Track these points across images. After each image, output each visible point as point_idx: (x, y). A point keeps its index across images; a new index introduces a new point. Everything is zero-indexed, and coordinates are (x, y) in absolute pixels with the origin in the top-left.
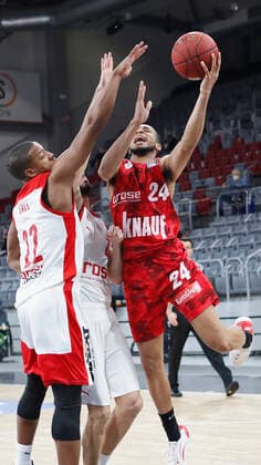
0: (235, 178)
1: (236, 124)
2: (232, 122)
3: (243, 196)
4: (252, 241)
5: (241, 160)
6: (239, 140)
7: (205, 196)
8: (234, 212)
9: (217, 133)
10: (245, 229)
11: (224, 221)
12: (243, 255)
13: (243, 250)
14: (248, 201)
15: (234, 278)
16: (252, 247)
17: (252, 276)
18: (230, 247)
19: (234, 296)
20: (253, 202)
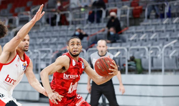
3: (163, 6)
4: (168, 36)
7: (138, 5)
8: (157, 16)
10: (163, 28)
11: (150, 22)
12: (161, 45)
13: (162, 41)
14: (166, 10)
15: (155, 60)
16: (167, 40)
17: (166, 59)
18: (153, 39)
19: (154, 71)
20: (169, 11)
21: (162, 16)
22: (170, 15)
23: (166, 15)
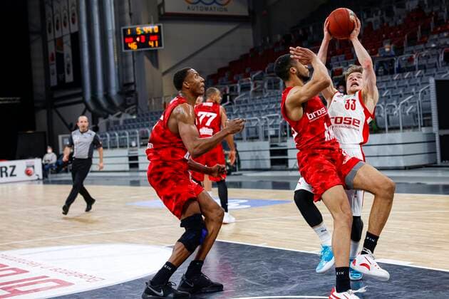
0: (387, 50)
1: (382, 14)
2: (380, 13)
3: (392, 62)
4: (401, 92)
5: (387, 38)
6: (385, 24)
8: (386, 73)
9: (369, 20)
10: (395, 84)
13: (396, 98)
14: (396, 66)
15: (390, 117)
16: (401, 96)
17: (403, 116)
18: (385, 96)
19: (391, 129)
20: (399, 66)
21: (392, 73)
22: (400, 70)
23: (395, 71)
